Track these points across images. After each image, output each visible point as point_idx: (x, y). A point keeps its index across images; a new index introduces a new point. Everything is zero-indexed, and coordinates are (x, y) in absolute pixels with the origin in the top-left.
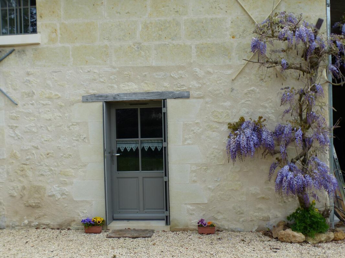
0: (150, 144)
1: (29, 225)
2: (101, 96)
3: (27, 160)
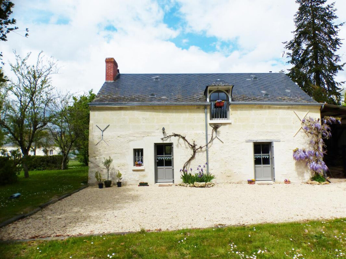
0: (265, 156)
1: (227, 182)
2: (252, 140)
3: (227, 161)
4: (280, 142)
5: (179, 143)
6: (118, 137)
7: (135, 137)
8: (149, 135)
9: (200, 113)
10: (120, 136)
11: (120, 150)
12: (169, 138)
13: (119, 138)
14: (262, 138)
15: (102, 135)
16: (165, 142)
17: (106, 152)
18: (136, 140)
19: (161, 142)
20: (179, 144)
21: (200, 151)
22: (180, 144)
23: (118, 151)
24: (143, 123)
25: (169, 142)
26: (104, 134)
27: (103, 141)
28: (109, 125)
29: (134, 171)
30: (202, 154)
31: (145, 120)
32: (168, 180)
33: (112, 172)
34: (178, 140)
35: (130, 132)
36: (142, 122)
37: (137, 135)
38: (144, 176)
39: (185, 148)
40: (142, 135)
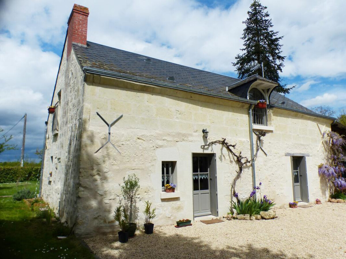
4: (309, 156)
5: (222, 153)
6: (138, 138)
7: (165, 141)
8: (185, 139)
9: (243, 113)
10: (141, 138)
11: (141, 162)
12: (211, 146)
13: (140, 140)
14: (298, 152)
15: (108, 132)
16: (206, 152)
17: (115, 167)
18: (166, 147)
19: (201, 151)
20: (222, 155)
21: (245, 166)
22: (224, 156)
23: (137, 164)
24: (177, 118)
25: (211, 152)
26: (111, 132)
27: (111, 146)
28: (122, 116)
29: (163, 200)
30: (248, 171)
31: (180, 114)
32: (205, 212)
33: (127, 206)
34: (222, 149)
35: (157, 131)
36: (175, 117)
37: (168, 138)
38: (179, 208)
39: (229, 162)
40: (175, 139)
